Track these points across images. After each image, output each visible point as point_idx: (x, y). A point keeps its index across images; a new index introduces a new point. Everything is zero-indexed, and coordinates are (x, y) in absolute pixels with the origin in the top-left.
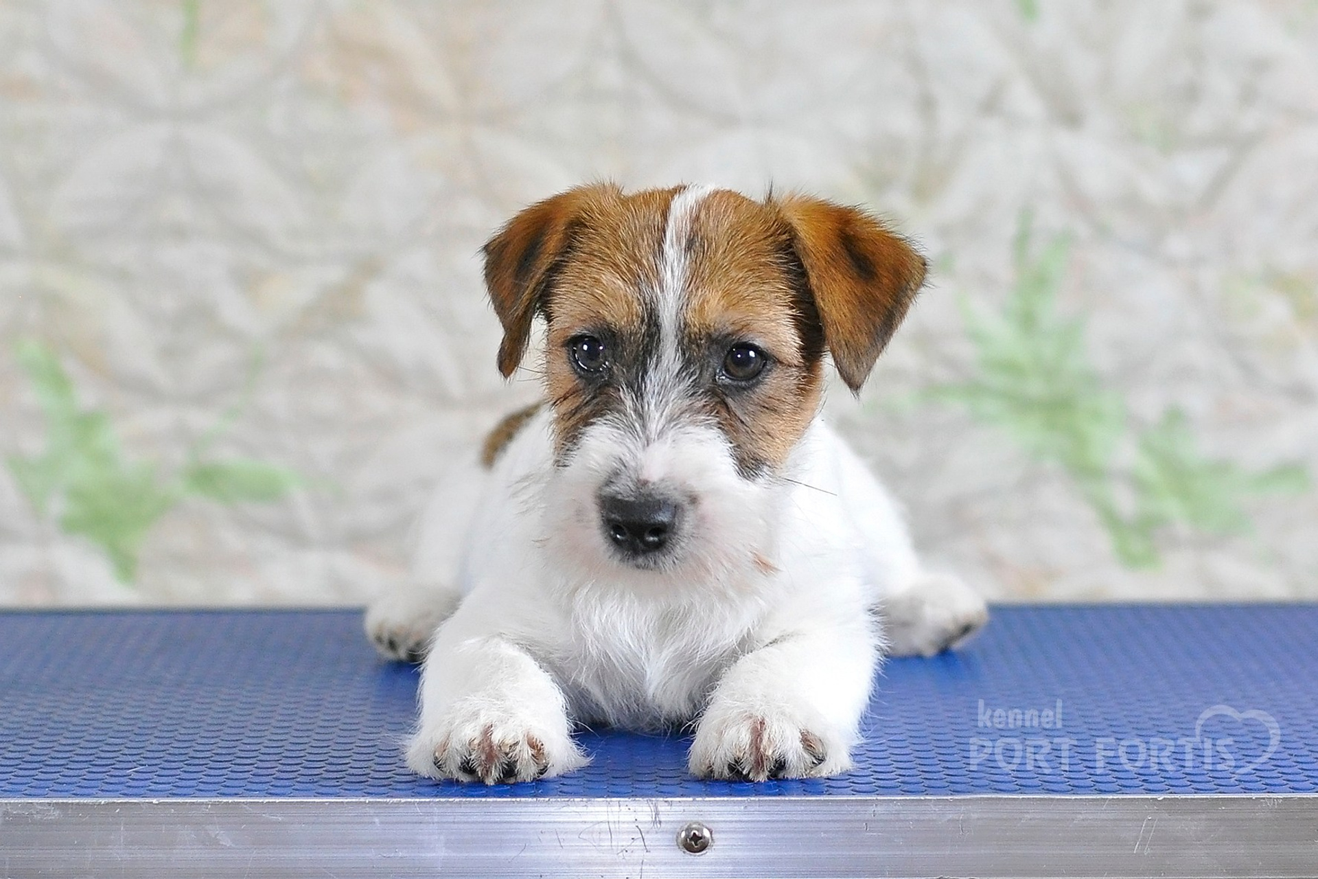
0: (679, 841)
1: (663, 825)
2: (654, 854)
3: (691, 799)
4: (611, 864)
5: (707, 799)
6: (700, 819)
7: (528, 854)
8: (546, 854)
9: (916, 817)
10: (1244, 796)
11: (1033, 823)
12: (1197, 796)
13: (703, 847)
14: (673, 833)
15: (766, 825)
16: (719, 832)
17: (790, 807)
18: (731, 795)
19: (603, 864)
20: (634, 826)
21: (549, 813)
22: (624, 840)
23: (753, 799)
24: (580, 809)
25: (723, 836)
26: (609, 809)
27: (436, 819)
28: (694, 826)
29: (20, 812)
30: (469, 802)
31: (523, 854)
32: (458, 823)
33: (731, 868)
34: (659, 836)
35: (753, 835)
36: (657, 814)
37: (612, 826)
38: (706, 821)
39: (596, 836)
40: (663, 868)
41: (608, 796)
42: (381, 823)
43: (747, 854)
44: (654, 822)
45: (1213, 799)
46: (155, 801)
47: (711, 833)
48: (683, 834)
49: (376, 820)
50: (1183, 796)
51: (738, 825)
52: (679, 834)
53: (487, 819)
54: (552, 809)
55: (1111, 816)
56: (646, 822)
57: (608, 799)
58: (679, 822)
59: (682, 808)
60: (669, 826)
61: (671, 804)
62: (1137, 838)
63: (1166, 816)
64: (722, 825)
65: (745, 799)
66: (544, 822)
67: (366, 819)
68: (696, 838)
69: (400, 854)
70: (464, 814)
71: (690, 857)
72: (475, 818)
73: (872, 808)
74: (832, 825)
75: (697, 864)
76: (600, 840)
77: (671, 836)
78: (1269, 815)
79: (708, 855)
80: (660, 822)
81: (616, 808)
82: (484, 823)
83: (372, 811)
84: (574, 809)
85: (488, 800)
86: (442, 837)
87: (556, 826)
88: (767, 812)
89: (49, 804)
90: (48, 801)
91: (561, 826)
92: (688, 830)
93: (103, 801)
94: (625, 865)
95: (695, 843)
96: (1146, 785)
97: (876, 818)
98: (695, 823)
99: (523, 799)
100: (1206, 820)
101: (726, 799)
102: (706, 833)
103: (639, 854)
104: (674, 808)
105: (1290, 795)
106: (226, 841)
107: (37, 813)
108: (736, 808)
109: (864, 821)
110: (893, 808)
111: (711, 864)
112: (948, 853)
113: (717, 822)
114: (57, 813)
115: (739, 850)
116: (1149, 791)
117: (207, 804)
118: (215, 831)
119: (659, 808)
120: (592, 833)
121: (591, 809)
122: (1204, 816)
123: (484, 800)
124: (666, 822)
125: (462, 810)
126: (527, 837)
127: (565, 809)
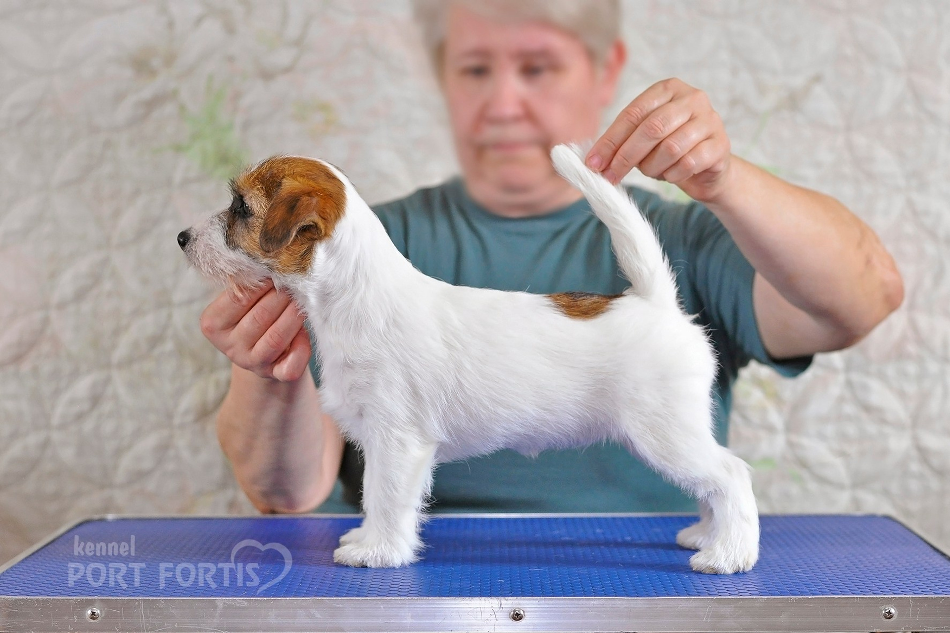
0: (511, 616)
1: (504, 609)
2: (500, 622)
3: (515, 598)
4: (482, 626)
5: (522, 598)
6: (519, 606)
7: (446, 621)
8: (454, 621)
9: (610, 606)
10: (750, 597)
11: (683, 608)
12: (730, 597)
13: (521, 618)
14: (507, 612)
15: (547, 609)
16: (528, 612)
17: (558, 602)
18: (532, 596)
19: (478, 625)
20: (491, 609)
21: (455, 604)
22: (486, 615)
23: (542, 598)
24: (468, 602)
25: (528, 614)
26: (481, 602)
27: (407, 606)
28: (517, 609)
29: (230, 603)
30: (421, 599)
31: (444, 621)
32: (417, 608)
33: (532, 627)
34: (502, 614)
35: (541, 613)
36: (501, 604)
37: (482, 609)
38: (522, 607)
39: (475, 614)
40: (504, 627)
41: (481, 597)
42: (384, 608)
43: (539, 621)
44: (500, 608)
45: (737, 599)
46: (288, 598)
47: (524, 612)
48: (512, 613)
49: (382, 607)
50: (725, 597)
51: (536, 609)
52: (510, 613)
53: (428, 606)
54: (456, 602)
55: (694, 605)
56: (496, 608)
57: (480, 598)
58: (510, 608)
59: (511, 602)
60: (506, 610)
61: (507, 600)
62: (705, 615)
63: (717, 605)
64: (529, 609)
65: (538, 598)
66: (453, 608)
67: (377, 606)
68: (517, 615)
69: (392, 621)
70: (419, 604)
71: (515, 622)
72: (423, 606)
73: (593, 602)
74: (575, 609)
75: (518, 625)
76: (477, 615)
77: (507, 614)
78: (761, 605)
79: (523, 621)
80: (502, 608)
81: (484, 602)
82: (427, 608)
83: (380, 603)
84: (466, 602)
85: (430, 598)
86: (410, 614)
87: (458, 609)
88: (548, 604)
89: (243, 600)
90: (243, 598)
91: (460, 609)
92: (514, 611)
93: (266, 598)
94: (487, 626)
95: (517, 617)
96: (709, 592)
97: (595, 606)
98: (517, 608)
99: (444, 598)
100: (734, 607)
101: (530, 598)
102: (522, 613)
103: (494, 621)
104: (509, 602)
105: (769, 597)
106: (318, 616)
107: (238, 603)
108: (535, 602)
109: (589, 607)
110: (601, 602)
111: (523, 625)
112: (624, 621)
113: (527, 608)
114: (246, 603)
115: (536, 620)
116: (710, 595)
117: (310, 600)
118: (312, 611)
119: (502, 602)
120: (473, 612)
121: (473, 602)
122: (733, 606)
123: (427, 598)
124: (505, 608)
125: (418, 602)
126: (445, 614)
127: (462, 602)
